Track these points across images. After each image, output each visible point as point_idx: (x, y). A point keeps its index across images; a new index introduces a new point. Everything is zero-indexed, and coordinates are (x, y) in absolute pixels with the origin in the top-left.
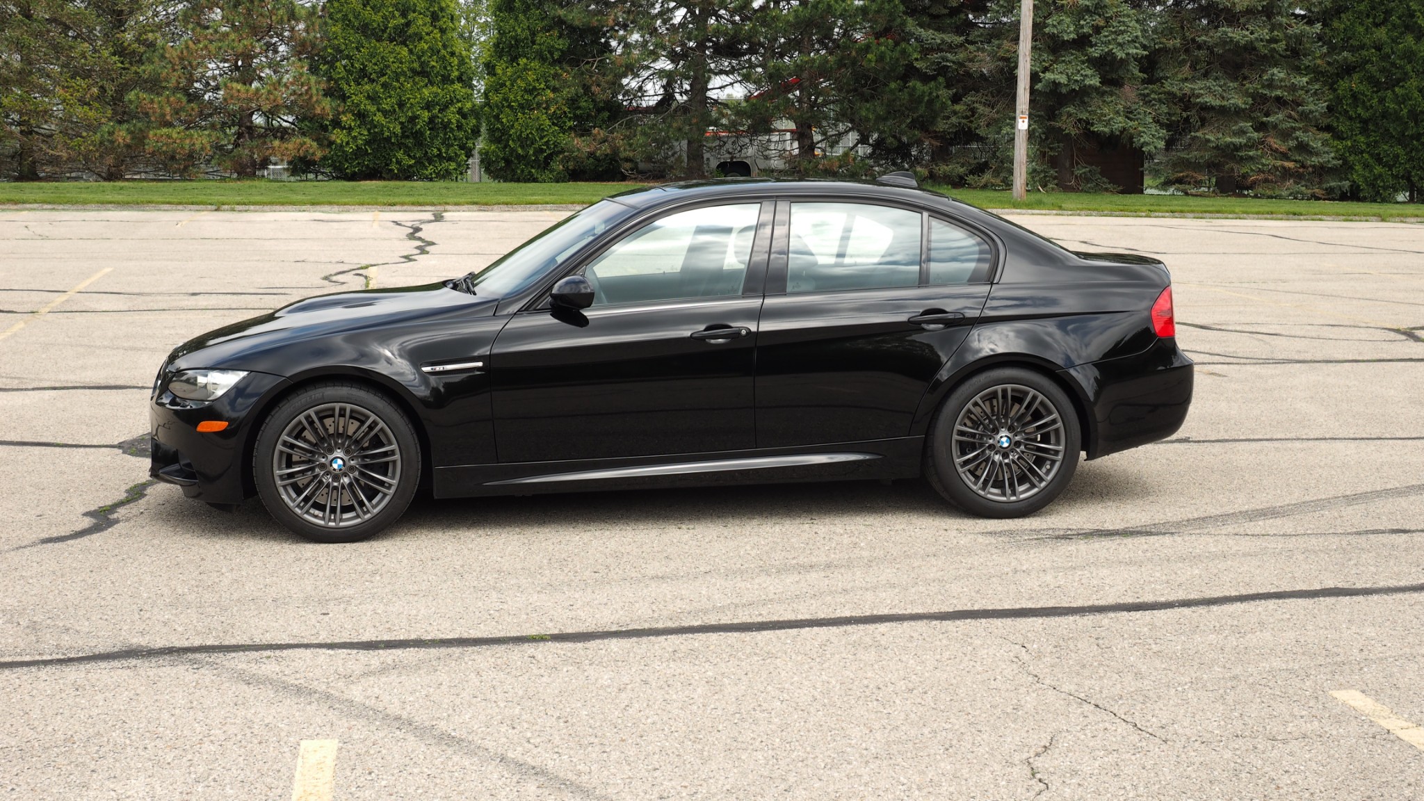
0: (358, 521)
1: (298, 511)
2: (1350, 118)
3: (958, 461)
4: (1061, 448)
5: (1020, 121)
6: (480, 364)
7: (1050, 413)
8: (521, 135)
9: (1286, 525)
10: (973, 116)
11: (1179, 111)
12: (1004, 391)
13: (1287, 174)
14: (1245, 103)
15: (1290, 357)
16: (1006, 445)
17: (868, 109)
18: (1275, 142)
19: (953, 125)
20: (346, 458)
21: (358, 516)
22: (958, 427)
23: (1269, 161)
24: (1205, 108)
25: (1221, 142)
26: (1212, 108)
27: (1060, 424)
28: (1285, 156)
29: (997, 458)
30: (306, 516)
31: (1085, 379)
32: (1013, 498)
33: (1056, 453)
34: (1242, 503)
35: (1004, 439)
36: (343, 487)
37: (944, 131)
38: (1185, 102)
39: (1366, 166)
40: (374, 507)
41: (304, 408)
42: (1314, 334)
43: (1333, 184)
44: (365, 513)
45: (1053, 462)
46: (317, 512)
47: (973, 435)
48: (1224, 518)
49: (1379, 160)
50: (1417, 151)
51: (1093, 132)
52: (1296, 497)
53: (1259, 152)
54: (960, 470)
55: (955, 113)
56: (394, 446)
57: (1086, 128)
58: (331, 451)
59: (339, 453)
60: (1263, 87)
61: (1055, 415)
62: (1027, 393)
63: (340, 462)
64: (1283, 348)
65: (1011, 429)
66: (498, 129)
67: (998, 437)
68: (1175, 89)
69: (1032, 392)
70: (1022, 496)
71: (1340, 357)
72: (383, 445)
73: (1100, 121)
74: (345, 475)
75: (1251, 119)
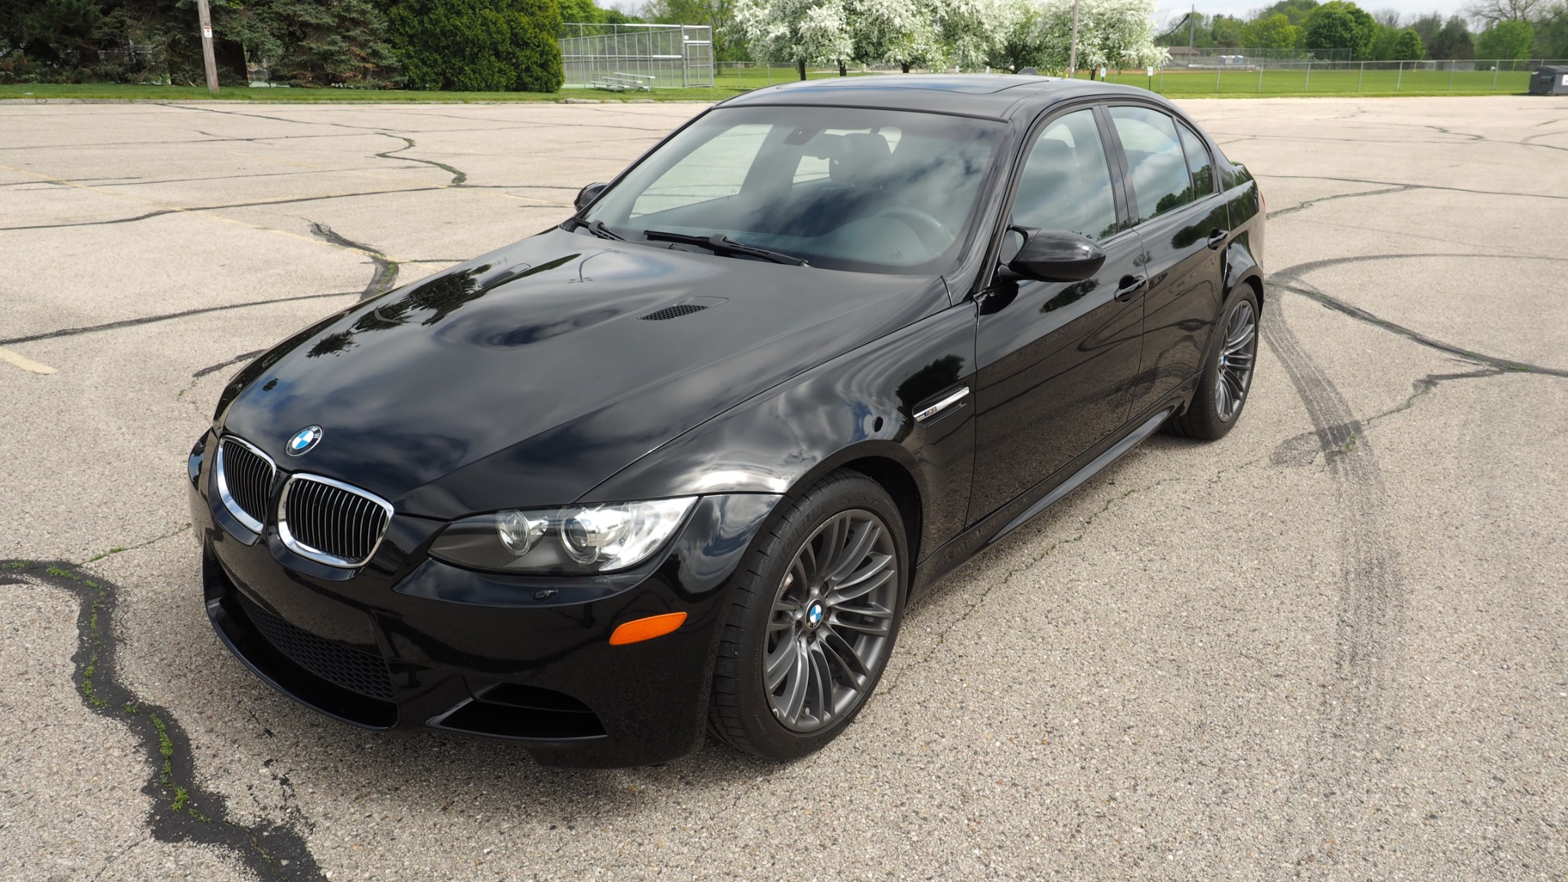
2: (401, 34)
5: (206, 30)
10: (122, 26)
11: (285, 27)
13: (365, 73)
14: (333, 22)
17: (32, 19)
18: (358, 51)
19: (106, 34)
23: (355, 62)
24: (305, 25)
25: (322, 50)
26: (311, 25)
28: (364, 59)
37: (99, 39)
38: (289, 19)
39: (416, 67)
43: (398, 79)
49: (424, 62)
50: (448, 57)
51: (227, 41)
53: (348, 57)
55: (105, 24)
57: (220, 38)
60: (343, 11)
68: (281, 11)
73: (232, 33)
75: (339, 34)
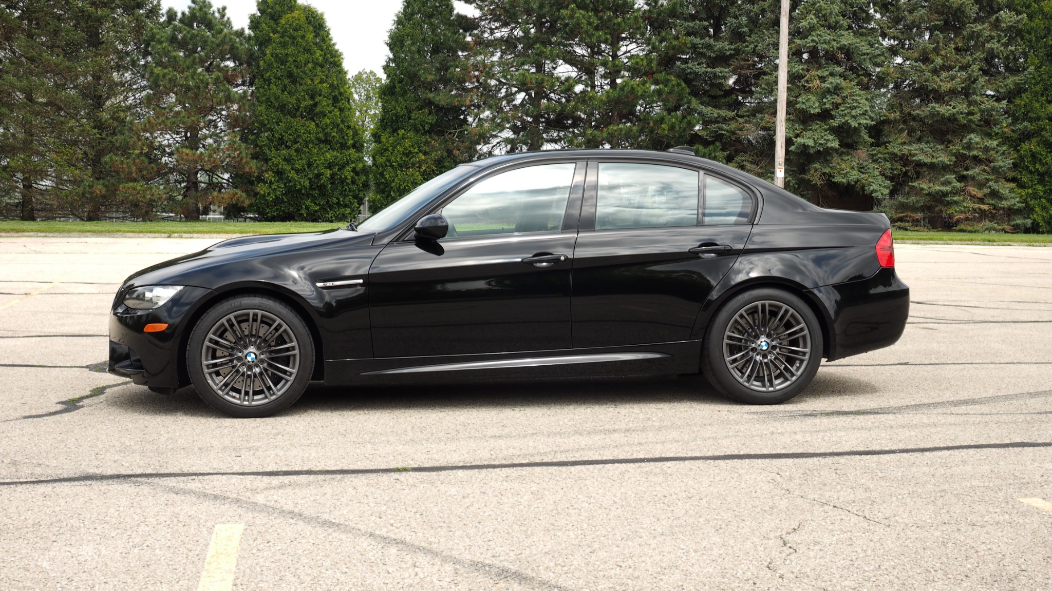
0: (266, 401)
1: (220, 392)
2: (1031, 172)
3: (728, 359)
4: (808, 350)
5: (778, 170)
6: (361, 281)
7: (798, 323)
8: (399, 187)
9: (985, 409)
11: (899, 167)
12: (763, 306)
13: (983, 215)
14: (950, 160)
15: (986, 320)
16: (765, 348)
18: (974, 190)
20: (257, 353)
21: (266, 397)
22: (728, 333)
23: (970, 204)
24: (920, 164)
25: (932, 190)
26: (925, 164)
27: (806, 332)
28: (981, 201)
29: (758, 358)
30: (226, 397)
31: (828, 300)
32: (771, 389)
33: (804, 354)
34: (948, 396)
35: (764, 344)
36: (255, 376)
38: (904, 160)
39: (1044, 208)
40: (278, 390)
41: (226, 312)
42: (1005, 307)
43: (1018, 221)
44: (271, 395)
45: (802, 361)
46: (234, 394)
47: (739, 340)
48: (935, 405)
51: (834, 182)
52: (991, 393)
53: (961, 198)
54: (730, 366)
56: (295, 343)
57: (828, 180)
58: (246, 347)
59: (252, 349)
60: (963, 148)
61: (803, 325)
62: (780, 308)
63: (253, 356)
64: (979, 314)
65: (768, 336)
66: (382, 182)
67: (759, 342)
68: (896, 151)
69: (785, 307)
70: (778, 388)
71: (1025, 319)
72: (286, 343)
73: (840, 174)
74: (257, 366)
75: (955, 173)
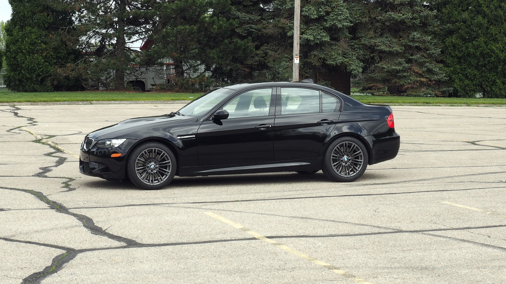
0: (160, 183)
1: (142, 180)
2: (452, 57)
3: (333, 165)
4: (363, 160)
5: (295, 59)
6: (194, 136)
7: (359, 150)
9: (430, 182)
10: (266, 56)
11: (369, 54)
12: (346, 144)
13: (422, 84)
14: (401, 49)
16: (346, 160)
17: (214, 53)
18: (417, 69)
19: (256, 61)
20: (155, 165)
22: (332, 154)
23: (413, 78)
24: (381, 52)
25: (390, 69)
26: (385, 52)
27: (362, 153)
28: (421, 76)
29: (344, 164)
30: (144, 182)
31: (369, 140)
32: (349, 176)
33: (361, 162)
34: (415, 178)
35: (346, 158)
37: (252, 64)
38: (372, 49)
39: (461, 80)
40: (164, 179)
41: (144, 149)
43: (445, 89)
44: (161, 181)
45: (360, 165)
46: (147, 181)
47: (336, 157)
48: (411, 181)
49: (467, 77)
50: (485, 72)
52: (431, 177)
53: (409, 74)
54: (333, 167)
55: (257, 55)
56: (170, 161)
57: (323, 62)
58: (150, 162)
59: (153, 163)
60: (410, 41)
61: (361, 151)
62: (352, 144)
63: (153, 166)
64: (424, 147)
65: (347, 155)
67: (344, 158)
68: (366, 43)
69: (354, 144)
70: (352, 175)
72: (166, 160)
73: (330, 59)
74: (154, 170)
75: (405, 57)
